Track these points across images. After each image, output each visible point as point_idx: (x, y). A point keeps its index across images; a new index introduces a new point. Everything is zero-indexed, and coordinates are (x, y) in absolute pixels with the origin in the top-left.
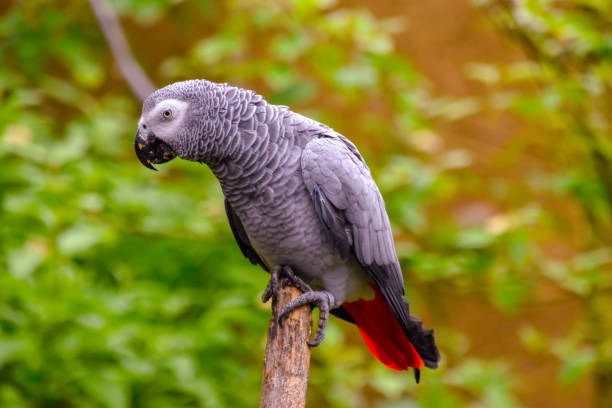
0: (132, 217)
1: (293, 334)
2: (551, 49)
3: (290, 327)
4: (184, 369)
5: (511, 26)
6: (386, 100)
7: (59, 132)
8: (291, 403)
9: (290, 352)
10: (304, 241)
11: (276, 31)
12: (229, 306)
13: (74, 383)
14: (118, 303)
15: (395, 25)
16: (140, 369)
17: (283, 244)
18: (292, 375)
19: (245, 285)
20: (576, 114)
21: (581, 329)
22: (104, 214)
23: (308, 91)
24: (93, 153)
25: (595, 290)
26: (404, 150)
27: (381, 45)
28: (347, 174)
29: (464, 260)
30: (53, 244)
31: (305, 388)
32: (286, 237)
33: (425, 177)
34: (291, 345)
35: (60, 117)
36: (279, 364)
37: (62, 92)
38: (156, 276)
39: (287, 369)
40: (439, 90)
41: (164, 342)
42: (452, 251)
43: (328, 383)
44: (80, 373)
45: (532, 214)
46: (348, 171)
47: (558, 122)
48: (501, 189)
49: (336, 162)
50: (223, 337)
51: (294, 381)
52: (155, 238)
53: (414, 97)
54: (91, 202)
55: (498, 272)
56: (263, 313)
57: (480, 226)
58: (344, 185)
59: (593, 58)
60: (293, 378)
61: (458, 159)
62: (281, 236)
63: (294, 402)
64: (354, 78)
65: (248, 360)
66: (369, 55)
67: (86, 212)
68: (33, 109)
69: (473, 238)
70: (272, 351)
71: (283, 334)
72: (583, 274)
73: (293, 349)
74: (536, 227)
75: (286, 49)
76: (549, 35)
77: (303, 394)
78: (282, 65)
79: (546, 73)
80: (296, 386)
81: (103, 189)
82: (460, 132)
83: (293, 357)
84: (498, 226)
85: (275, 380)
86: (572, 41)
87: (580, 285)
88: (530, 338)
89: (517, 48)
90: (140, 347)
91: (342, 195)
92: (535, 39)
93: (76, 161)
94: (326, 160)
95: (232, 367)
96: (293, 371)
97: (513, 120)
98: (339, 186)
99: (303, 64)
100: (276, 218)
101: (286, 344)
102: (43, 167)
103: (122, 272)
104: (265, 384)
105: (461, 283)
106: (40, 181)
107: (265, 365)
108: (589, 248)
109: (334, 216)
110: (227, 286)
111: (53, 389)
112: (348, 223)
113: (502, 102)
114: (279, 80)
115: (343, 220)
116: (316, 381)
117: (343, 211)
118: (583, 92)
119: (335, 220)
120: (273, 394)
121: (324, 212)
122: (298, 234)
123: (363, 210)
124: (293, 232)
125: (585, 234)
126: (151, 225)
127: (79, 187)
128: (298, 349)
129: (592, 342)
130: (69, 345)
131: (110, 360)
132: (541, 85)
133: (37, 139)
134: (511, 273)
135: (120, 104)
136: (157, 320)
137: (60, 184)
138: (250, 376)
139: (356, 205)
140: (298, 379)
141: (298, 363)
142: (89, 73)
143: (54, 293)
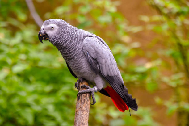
0: (35, 61)
1: (85, 98)
2: (165, 11)
3: (84, 96)
4: (51, 109)
5: (153, 4)
6: (114, 26)
7: (13, 35)
8: (84, 120)
9: (84, 104)
10: (86, 70)
11: (80, 5)
12: (65, 89)
13: (17, 113)
14: (31, 88)
15: (117, 3)
16: (37, 108)
17: (80, 71)
18: (84, 111)
19: (70, 83)
20: (173, 31)
21: (173, 98)
22: (27, 60)
23: (90, 23)
24: (23, 42)
25: (178, 86)
26: (120, 42)
27: (113, 10)
28: (97, 48)
29: (138, 76)
30: (11, 70)
31: (88, 115)
32: (81, 69)
33: (126, 50)
34: (84, 101)
35: (13, 30)
36: (81, 108)
37: (14, 22)
38: (42, 80)
39: (83, 109)
40: (131, 24)
41: (45, 100)
42: (134, 73)
43: (95, 114)
44: (19, 109)
45: (159, 62)
46: (97, 47)
47: (167, 34)
48: (149, 54)
49: (93, 44)
50: (63, 99)
51: (85, 113)
52: (42, 68)
53: (123, 26)
54: (23, 57)
55: (148, 80)
56: (75, 92)
57: (143, 65)
58: (96, 51)
59: (178, 14)
60: (85, 112)
61: (136, 45)
62: (79, 69)
63: (85, 119)
64: (104, 19)
65: (71, 106)
66: (109, 12)
67: (21, 60)
68: (5, 28)
69: (141, 69)
70: (78, 104)
71: (82, 98)
72: (174, 81)
73: (85, 103)
74: (160, 66)
75: (84, 10)
76: (165, 7)
77: (88, 117)
78: (82, 15)
79: (164, 18)
80: (85, 114)
81: (26, 53)
82: (137, 37)
83: (85, 105)
84: (148, 66)
85: (79, 112)
86: (172, 9)
87: (173, 84)
88: (158, 100)
89: (155, 11)
90: (37, 102)
91: (95, 54)
92: (160, 8)
93: (18, 44)
94: (90, 43)
95: (66, 108)
96: (85, 110)
97: (154, 33)
98: (94, 52)
99: (89, 15)
100: (77, 64)
101: (83, 101)
102: (8, 46)
103: (32, 78)
104: (76, 114)
105: (137, 83)
106: (7, 50)
107: (76, 108)
108: (177, 73)
109: (93, 61)
110: (64, 83)
111: (10, 114)
112: (97, 63)
113: (150, 27)
114: (81, 20)
115: (96, 62)
116: (92, 113)
117: (96, 59)
118: (175, 25)
119: (93, 62)
120: (79, 117)
121: (89, 59)
122: (84, 67)
123: (102, 59)
124: (83, 67)
125: (175, 68)
126: (41, 64)
127: (19, 52)
128: (86, 103)
129: (177, 102)
130: (15, 101)
131: (28, 106)
132: (162, 22)
133: (6, 37)
134: (152, 80)
135: (32, 26)
136: (43, 93)
137: (13, 51)
138: (71, 111)
139: (100, 57)
140: (86, 112)
141: (86, 107)
142: (22, 17)
143: (11, 85)
